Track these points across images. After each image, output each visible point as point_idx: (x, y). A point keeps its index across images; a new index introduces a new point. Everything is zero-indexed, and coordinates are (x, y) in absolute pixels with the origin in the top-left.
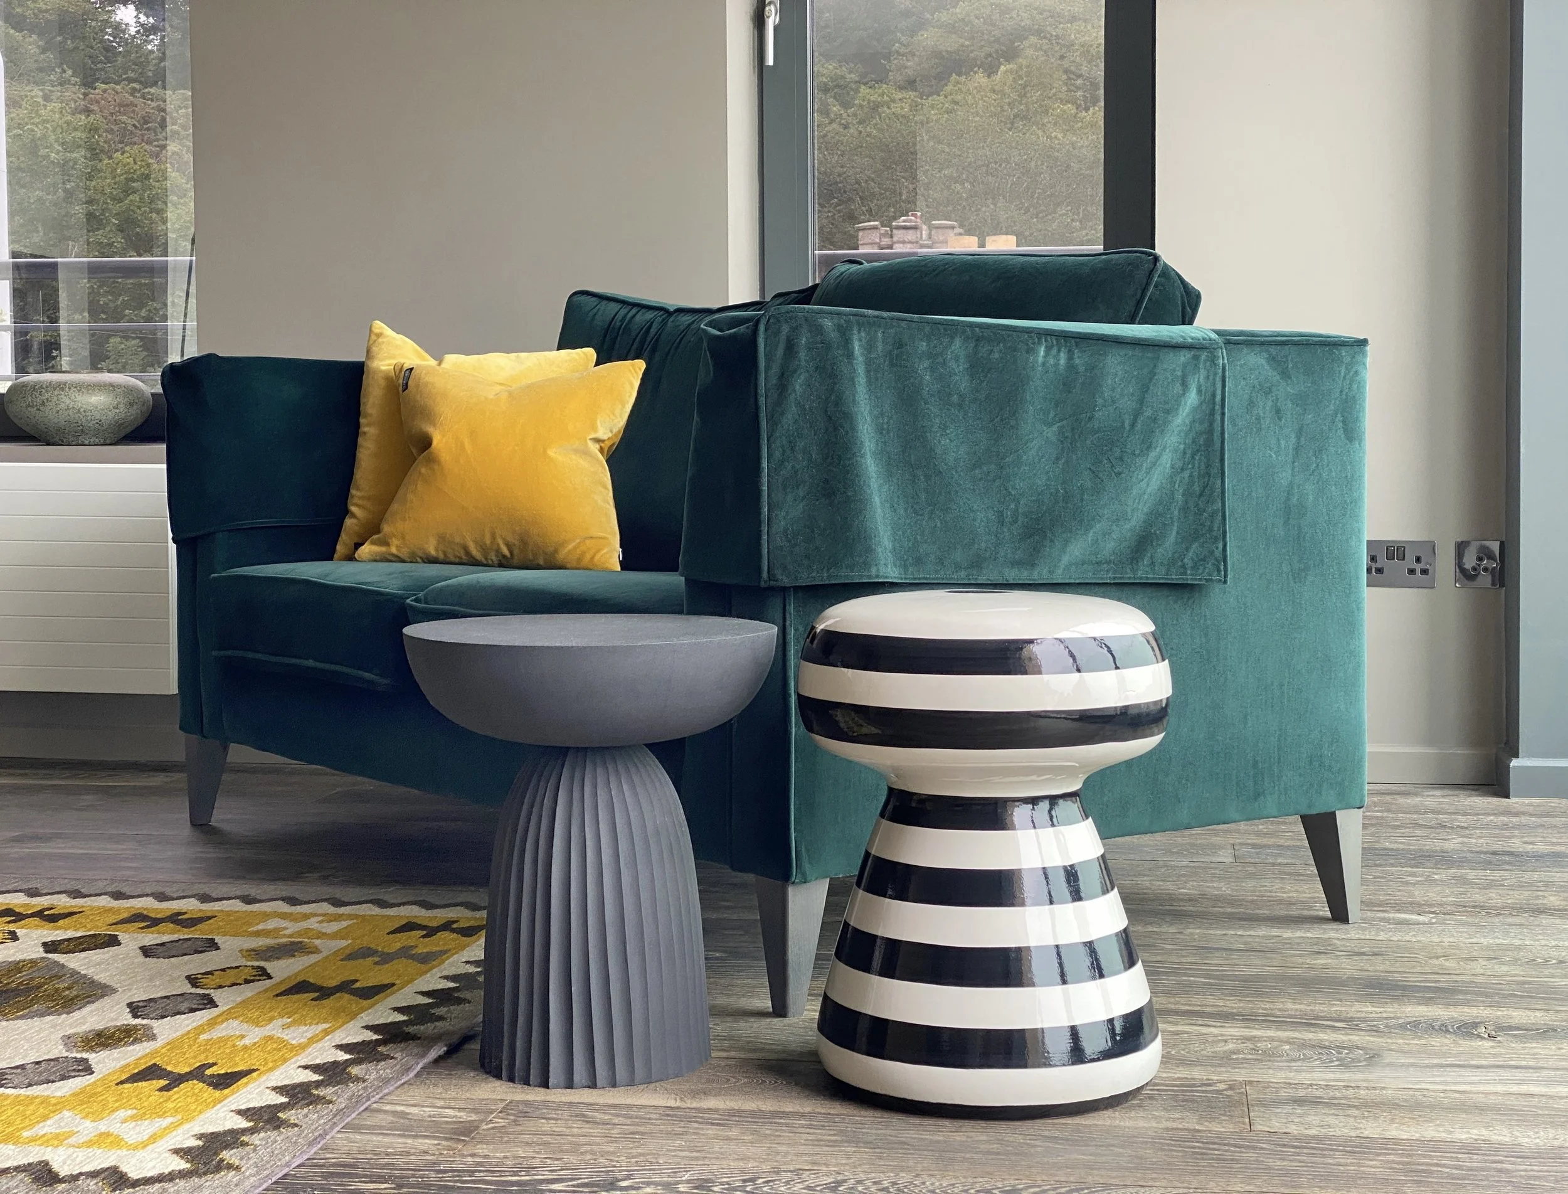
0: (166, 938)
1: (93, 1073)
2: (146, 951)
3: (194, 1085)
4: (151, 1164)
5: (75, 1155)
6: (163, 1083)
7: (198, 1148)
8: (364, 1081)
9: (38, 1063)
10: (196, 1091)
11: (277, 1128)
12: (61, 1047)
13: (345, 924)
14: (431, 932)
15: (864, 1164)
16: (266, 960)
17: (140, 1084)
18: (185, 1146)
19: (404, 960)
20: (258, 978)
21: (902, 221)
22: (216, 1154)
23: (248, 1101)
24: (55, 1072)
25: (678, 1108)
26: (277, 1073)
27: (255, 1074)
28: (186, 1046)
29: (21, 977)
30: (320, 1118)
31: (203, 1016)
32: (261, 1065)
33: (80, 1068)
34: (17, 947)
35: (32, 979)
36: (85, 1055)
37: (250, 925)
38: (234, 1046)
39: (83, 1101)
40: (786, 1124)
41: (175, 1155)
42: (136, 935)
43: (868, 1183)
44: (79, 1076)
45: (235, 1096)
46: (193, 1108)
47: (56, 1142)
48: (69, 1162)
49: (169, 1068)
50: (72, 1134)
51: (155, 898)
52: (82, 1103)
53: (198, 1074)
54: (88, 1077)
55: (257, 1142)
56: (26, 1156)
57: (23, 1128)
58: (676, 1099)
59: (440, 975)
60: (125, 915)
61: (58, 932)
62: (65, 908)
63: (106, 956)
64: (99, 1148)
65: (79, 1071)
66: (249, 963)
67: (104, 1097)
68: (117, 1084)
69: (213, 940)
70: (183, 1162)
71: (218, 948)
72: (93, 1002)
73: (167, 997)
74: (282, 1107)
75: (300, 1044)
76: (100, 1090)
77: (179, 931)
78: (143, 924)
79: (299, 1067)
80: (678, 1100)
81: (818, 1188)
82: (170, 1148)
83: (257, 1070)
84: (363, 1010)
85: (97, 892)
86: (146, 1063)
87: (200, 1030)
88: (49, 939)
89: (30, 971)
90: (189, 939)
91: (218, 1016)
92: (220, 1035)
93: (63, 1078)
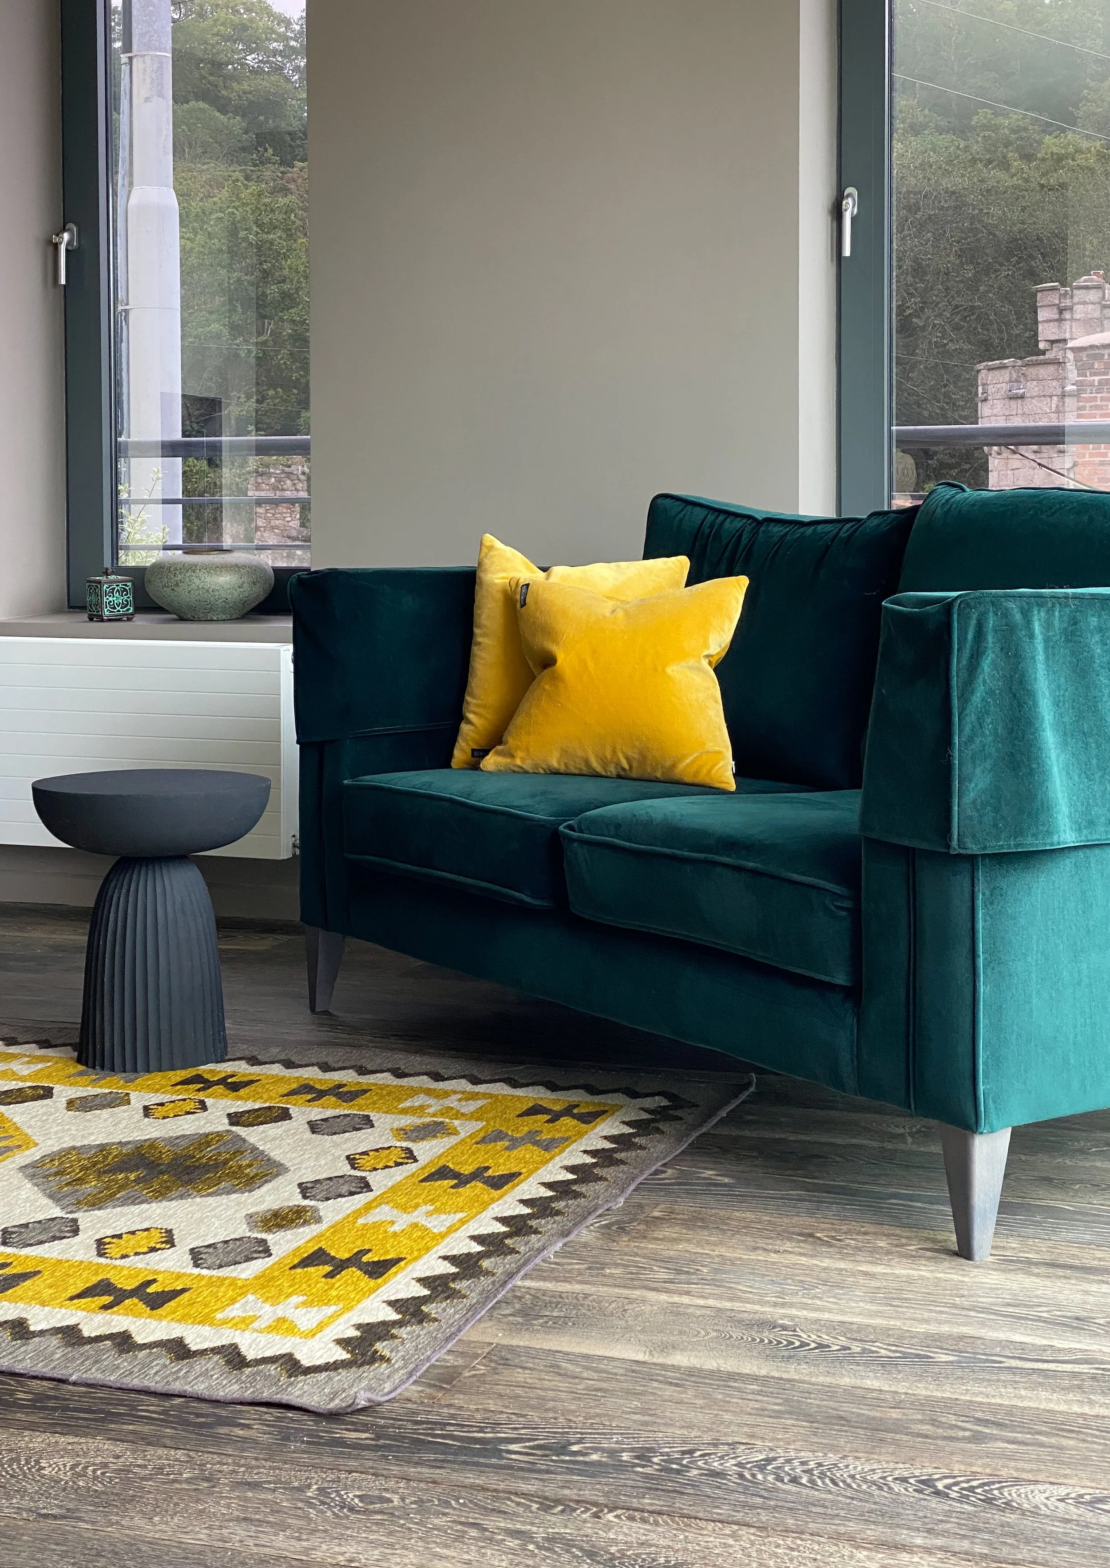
0: (329, 1113)
1: (271, 1255)
2: (314, 1127)
3: (354, 1272)
4: (318, 1354)
5: (258, 1340)
6: (328, 1268)
7: (357, 1338)
8: (493, 1275)
9: (226, 1242)
10: (355, 1279)
11: (420, 1322)
12: (245, 1226)
13: (480, 1103)
14: (555, 1117)
15: (798, 1440)
16: (414, 1141)
17: (309, 1269)
18: (346, 1336)
19: (530, 1147)
20: (406, 1161)
21: (1082, 281)
22: (372, 1345)
23: (397, 1292)
24: (240, 1253)
25: (644, 1363)
26: (421, 1262)
27: (402, 1263)
28: (346, 1229)
29: (210, 1151)
30: (456, 1313)
31: (362, 1199)
32: (407, 1253)
33: (261, 1249)
34: (206, 1118)
35: (219, 1154)
36: (263, 1236)
37: (400, 1101)
38: (386, 1232)
39: (263, 1282)
40: (739, 1388)
41: (338, 1346)
42: (303, 1109)
43: (796, 1463)
44: (260, 1257)
45: (386, 1286)
46: (352, 1296)
47: (243, 1326)
48: (254, 1346)
49: (333, 1254)
50: (255, 1318)
51: (320, 1068)
52: (263, 1287)
53: (355, 1260)
54: (267, 1259)
55: (405, 1336)
56: (220, 1337)
57: (217, 1310)
58: (645, 1353)
59: (561, 1164)
60: (294, 1086)
61: (239, 1102)
62: (244, 1075)
63: (280, 1131)
64: (277, 1334)
65: (260, 1252)
66: (398, 1144)
67: (279, 1282)
68: (291, 1268)
69: (368, 1117)
70: (345, 1352)
71: (372, 1126)
72: (270, 1181)
73: (330, 1179)
74: (425, 1300)
75: (440, 1233)
76: (276, 1274)
77: (340, 1105)
78: (309, 1097)
79: (440, 1257)
80: (647, 1353)
81: (749, 1466)
82: (334, 1338)
83: (405, 1258)
84: (493, 1200)
85: (271, 1059)
86: (313, 1247)
87: (358, 1214)
88: (232, 1111)
89: (217, 1145)
90: (348, 1115)
91: (373, 1201)
92: (375, 1220)
93: (248, 1259)
